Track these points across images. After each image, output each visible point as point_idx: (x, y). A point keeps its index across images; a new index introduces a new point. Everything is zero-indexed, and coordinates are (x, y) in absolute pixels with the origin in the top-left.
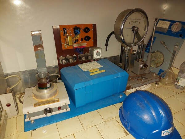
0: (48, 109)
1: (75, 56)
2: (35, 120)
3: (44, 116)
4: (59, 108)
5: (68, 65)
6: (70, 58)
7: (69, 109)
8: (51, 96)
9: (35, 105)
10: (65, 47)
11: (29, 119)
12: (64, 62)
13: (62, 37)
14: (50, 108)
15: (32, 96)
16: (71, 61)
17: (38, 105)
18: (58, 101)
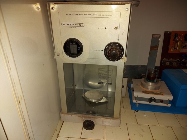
0: (153, 98)
1: (178, 60)
2: (139, 104)
3: (148, 103)
4: (162, 101)
5: (171, 67)
6: (174, 62)
7: (169, 105)
8: (155, 89)
9: (144, 92)
10: (172, 50)
11: (137, 101)
12: (168, 64)
13: (172, 41)
14: (154, 98)
15: (139, 85)
16: (175, 64)
17: (145, 93)
18: (162, 95)
